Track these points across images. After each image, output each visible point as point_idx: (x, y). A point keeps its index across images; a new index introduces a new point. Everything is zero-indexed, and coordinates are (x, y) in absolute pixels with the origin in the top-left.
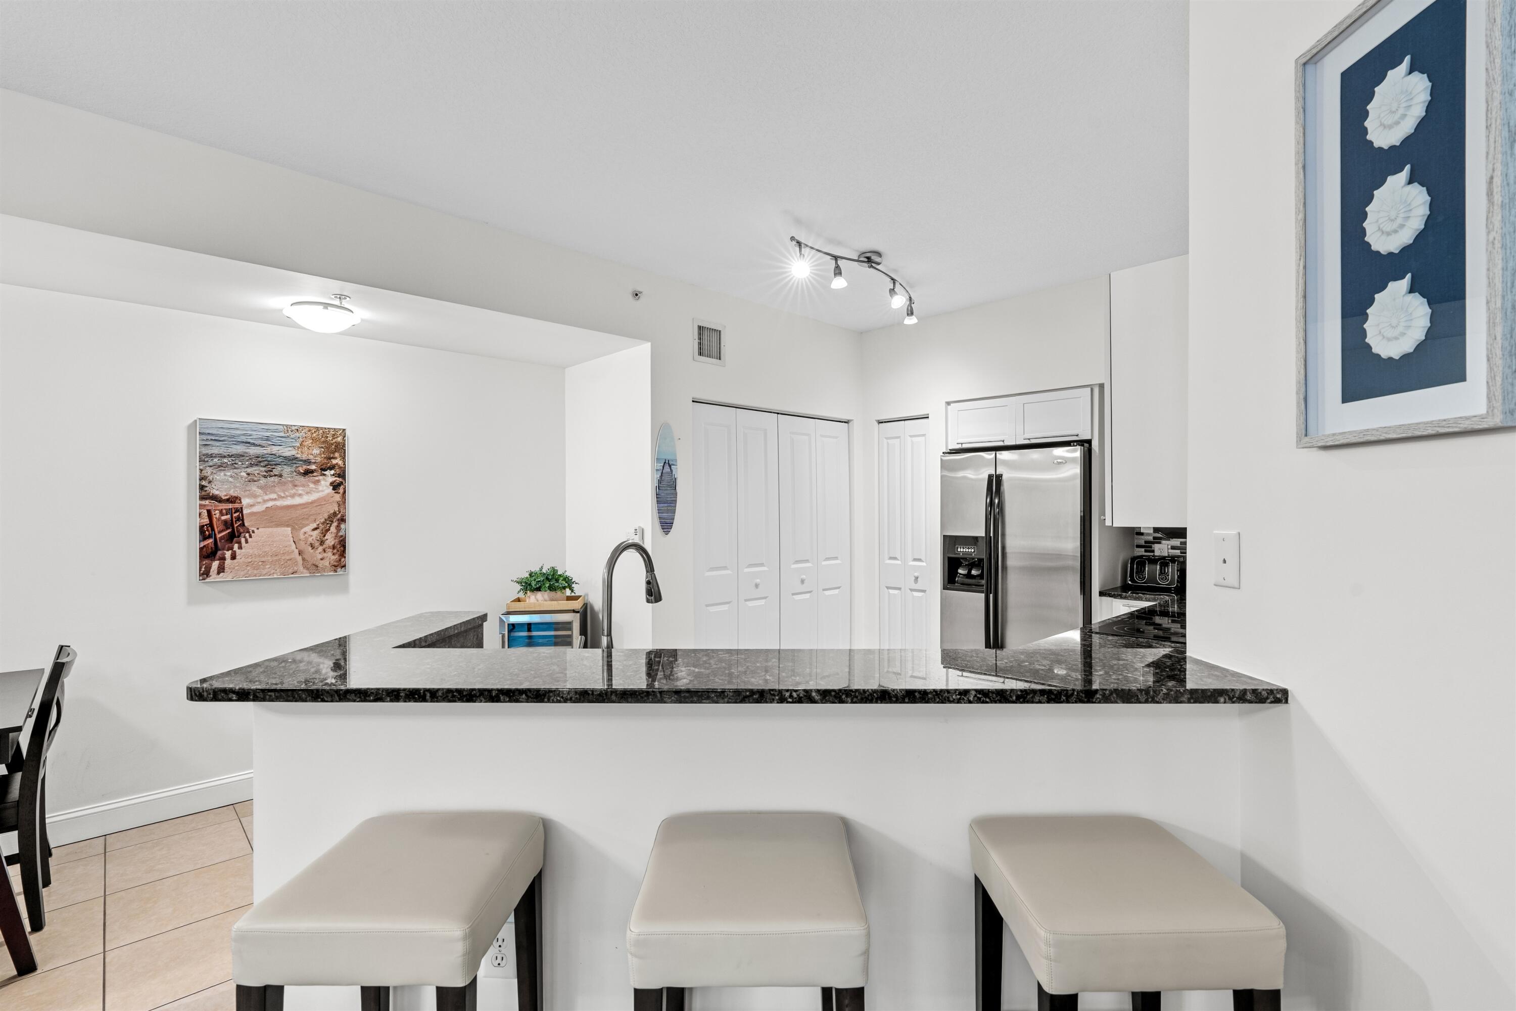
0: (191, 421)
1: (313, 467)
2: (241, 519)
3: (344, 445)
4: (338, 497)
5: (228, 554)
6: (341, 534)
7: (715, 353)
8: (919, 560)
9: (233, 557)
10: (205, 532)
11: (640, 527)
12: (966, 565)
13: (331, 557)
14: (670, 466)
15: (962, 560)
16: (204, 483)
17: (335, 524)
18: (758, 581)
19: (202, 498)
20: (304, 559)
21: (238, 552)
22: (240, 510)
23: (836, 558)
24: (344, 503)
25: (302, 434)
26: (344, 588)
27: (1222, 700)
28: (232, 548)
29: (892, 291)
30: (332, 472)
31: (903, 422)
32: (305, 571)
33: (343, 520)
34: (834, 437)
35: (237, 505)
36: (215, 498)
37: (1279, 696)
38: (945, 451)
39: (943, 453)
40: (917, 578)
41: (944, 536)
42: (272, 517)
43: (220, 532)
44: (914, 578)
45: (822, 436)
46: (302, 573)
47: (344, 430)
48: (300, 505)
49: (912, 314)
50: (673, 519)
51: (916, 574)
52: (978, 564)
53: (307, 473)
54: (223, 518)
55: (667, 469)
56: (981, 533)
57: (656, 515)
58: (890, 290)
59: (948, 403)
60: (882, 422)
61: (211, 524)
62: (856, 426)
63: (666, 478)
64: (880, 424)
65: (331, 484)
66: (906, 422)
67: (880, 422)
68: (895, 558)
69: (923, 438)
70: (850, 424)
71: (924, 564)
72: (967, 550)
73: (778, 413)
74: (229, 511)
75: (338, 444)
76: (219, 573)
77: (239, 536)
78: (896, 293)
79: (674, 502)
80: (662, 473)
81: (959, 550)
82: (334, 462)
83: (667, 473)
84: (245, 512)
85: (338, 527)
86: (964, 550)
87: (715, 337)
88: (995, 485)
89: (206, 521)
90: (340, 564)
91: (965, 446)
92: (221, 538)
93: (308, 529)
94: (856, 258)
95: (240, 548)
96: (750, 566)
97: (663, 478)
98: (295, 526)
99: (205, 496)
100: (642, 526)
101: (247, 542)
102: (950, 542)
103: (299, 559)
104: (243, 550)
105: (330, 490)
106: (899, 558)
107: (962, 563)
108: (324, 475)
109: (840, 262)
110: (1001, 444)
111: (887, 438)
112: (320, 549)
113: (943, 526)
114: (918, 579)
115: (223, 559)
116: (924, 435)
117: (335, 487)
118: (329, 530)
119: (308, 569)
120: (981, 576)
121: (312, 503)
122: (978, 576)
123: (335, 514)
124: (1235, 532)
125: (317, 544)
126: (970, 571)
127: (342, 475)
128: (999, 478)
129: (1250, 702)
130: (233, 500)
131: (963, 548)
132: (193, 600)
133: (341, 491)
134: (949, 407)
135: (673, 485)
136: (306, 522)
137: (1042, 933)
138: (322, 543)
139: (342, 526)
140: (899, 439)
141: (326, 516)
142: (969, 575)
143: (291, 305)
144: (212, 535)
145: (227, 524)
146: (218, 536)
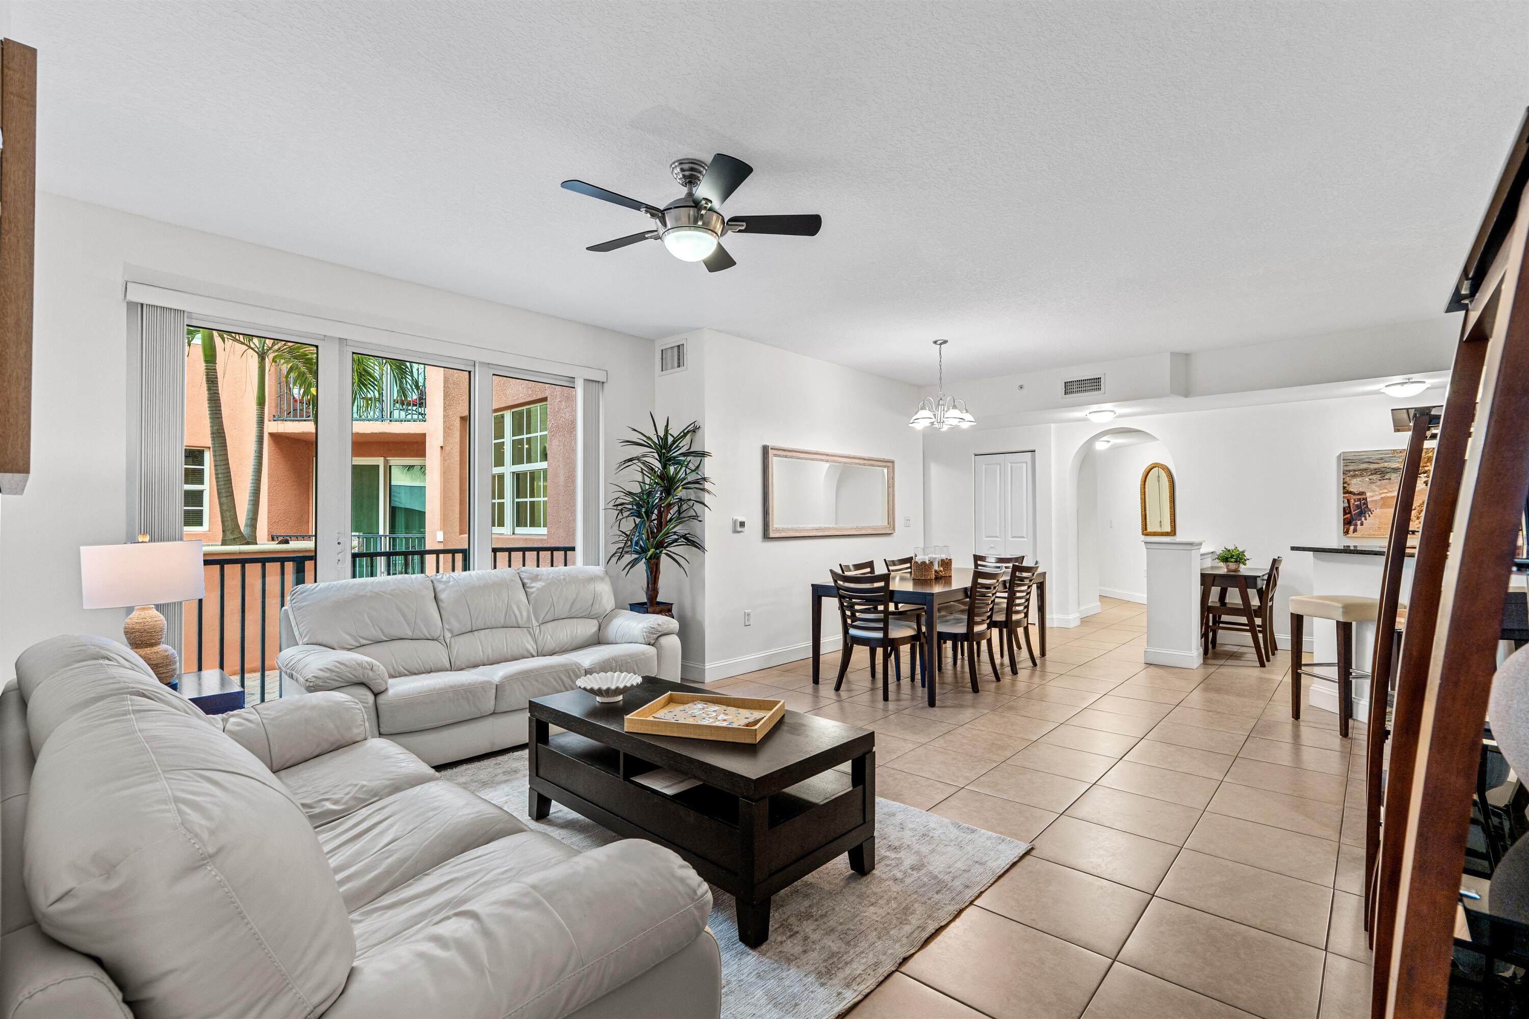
0: (1338, 454)
2: (1366, 504)
5: (1359, 523)
9: (1362, 524)
10: (1346, 511)
16: (1345, 485)
19: (1344, 493)
21: (1364, 521)
22: (1366, 499)
25: (1403, 454)
28: (1361, 520)
30: (1425, 475)
35: (1364, 497)
36: (1351, 493)
42: (1386, 503)
43: (1354, 511)
54: (1356, 503)
61: (1349, 507)
65: (1424, 482)
74: (1359, 500)
75: (1429, 457)
76: (1354, 532)
77: (1365, 513)
82: (1426, 468)
84: (1368, 500)
89: (1347, 505)
92: (1355, 514)
95: (1366, 519)
99: (1346, 492)
101: (1369, 516)
104: (1367, 521)
105: (1424, 486)
108: (1420, 477)
112: (1417, 521)
115: (1356, 525)
117: (1427, 484)
118: (1422, 510)
125: (1415, 518)
130: (1361, 494)
138: (1418, 518)
141: (1421, 502)
143: (1387, 386)
144: (1350, 512)
145: (1358, 507)
146: (1353, 513)
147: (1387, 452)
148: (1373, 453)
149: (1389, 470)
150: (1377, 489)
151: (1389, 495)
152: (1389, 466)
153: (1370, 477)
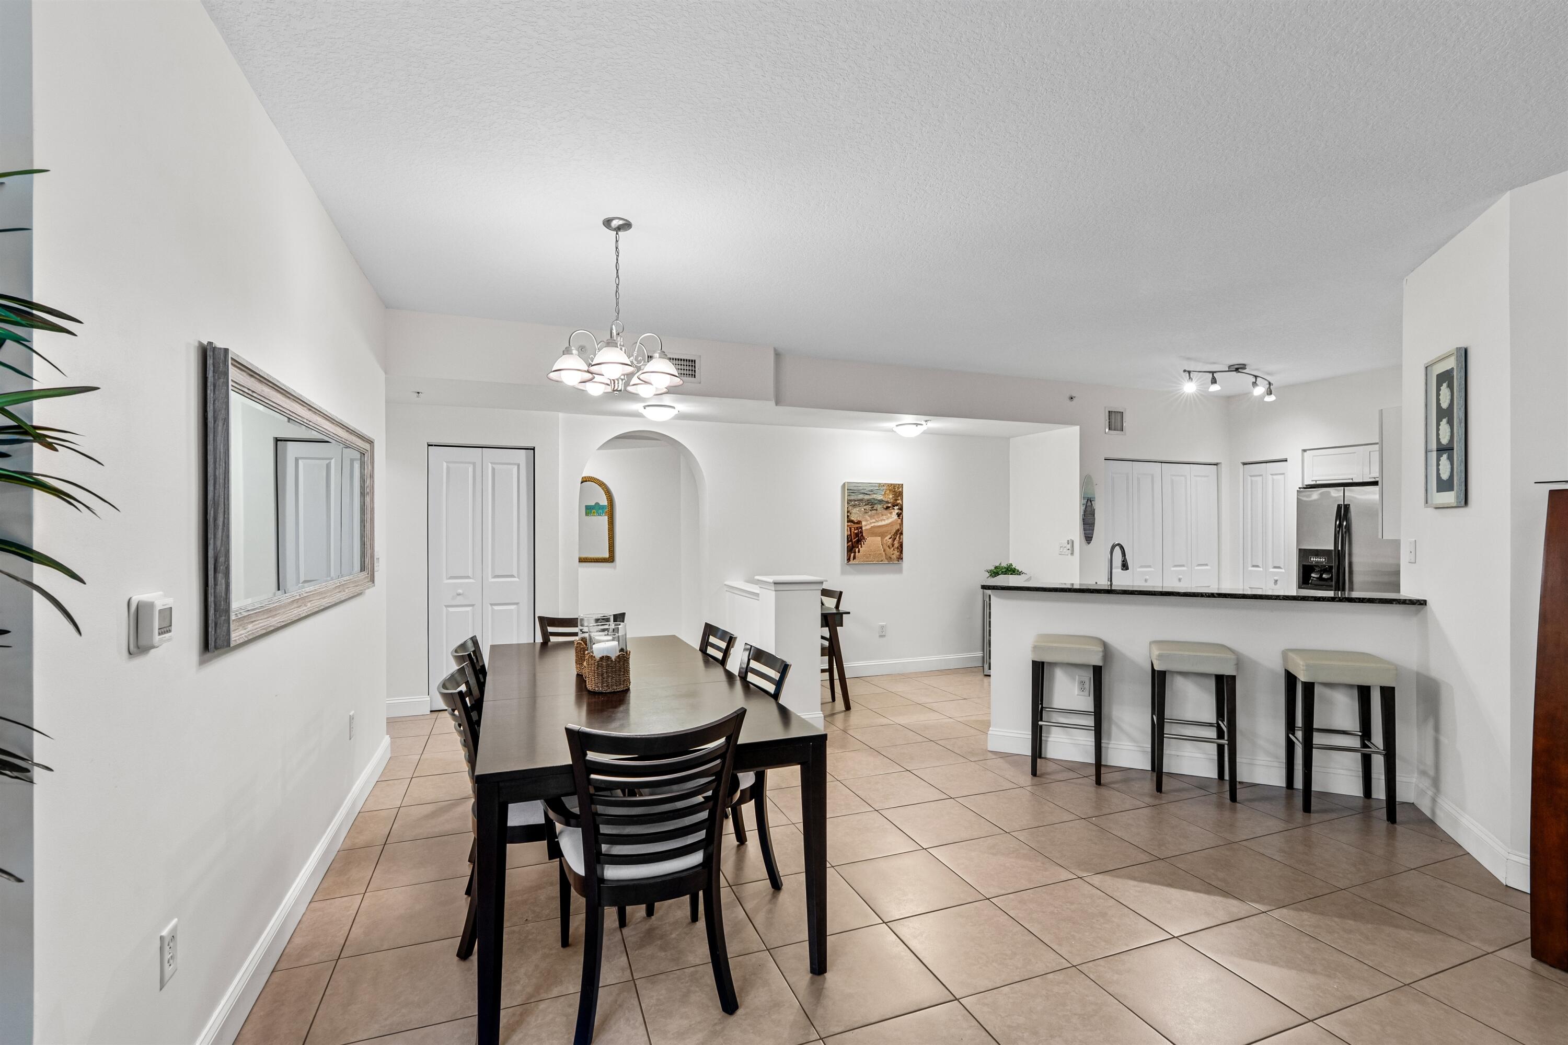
0: (843, 483)
1: (890, 505)
2: (861, 532)
3: (902, 493)
4: (900, 521)
5: (857, 550)
6: (901, 541)
7: (1119, 427)
8: (1279, 567)
9: (859, 552)
10: (849, 539)
11: (1071, 540)
12: (1318, 571)
13: (897, 553)
14: (1091, 502)
15: (1315, 567)
16: (849, 514)
17: (898, 536)
18: (1147, 577)
19: (848, 522)
20: (885, 554)
21: (861, 549)
22: (861, 528)
23: (1206, 565)
24: (902, 524)
25: (885, 488)
26: (900, 571)
27: (1395, 603)
28: (858, 547)
29: (1255, 384)
30: (897, 507)
31: (1265, 464)
32: (886, 560)
33: (902, 534)
34: (1205, 476)
35: (860, 525)
36: (852, 521)
37: (1423, 603)
38: (1301, 486)
39: (1299, 488)
40: (1276, 581)
41: (1299, 549)
42: (874, 532)
43: (854, 539)
44: (1274, 581)
45: (1195, 476)
46: (885, 561)
47: (902, 484)
48: (884, 525)
49: (1271, 394)
50: (1093, 534)
51: (1276, 578)
52: (1329, 570)
53: (888, 508)
54: (855, 532)
55: (1089, 503)
56: (1331, 547)
57: (1083, 532)
58: (1253, 382)
59: (1304, 451)
60: (1247, 464)
61: (851, 535)
62: (1224, 468)
63: (1089, 509)
64: (1245, 466)
65: (897, 514)
66: (1268, 464)
67: (1244, 464)
68: (1257, 566)
69: (1283, 476)
70: (1219, 466)
71: (1283, 570)
72: (1319, 560)
73: (1162, 462)
74: (857, 528)
75: (900, 492)
76: (853, 559)
77: (861, 541)
78: (1257, 385)
79: (1094, 524)
80: (1086, 506)
81: (1312, 559)
82: (898, 502)
83: (1089, 506)
84: (863, 529)
85: (900, 537)
86: (1317, 560)
87: (1119, 416)
88: (1343, 513)
89: (849, 533)
90: (900, 558)
91: (1318, 482)
92: (854, 542)
93: (887, 538)
94: (1227, 369)
95: (861, 547)
96: (1142, 567)
97: (1087, 509)
98: (882, 535)
99: (849, 521)
100: (1073, 539)
101: (864, 544)
102: (1303, 554)
103: (884, 553)
104: (863, 548)
105: (896, 517)
106: (1261, 566)
107: (1315, 569)
108: (894, 509)
109: (1215, 375)
110: (1351, 481)
111: (1251, 476)
112: (892, 549)
113: (1299, 541)
114: (1278, 582)
115: (855, 553)
116: (1283, 474)
117: (899, 515)
118: (896, 539)
119: (887, 559)
120: (1331, 579)
121: (889, 524)
122: (1328, 579)
123: (898, 530)
124: (1414, 540)
125: (891, 546)
126: (1321, 575)
127: (901, 509)
128: (1347, 507)
129: (1408, 604)
130: (859, 522)
131: (1316, 558)
132: (843, 572)
133: (901, 517)
134: (1305, 453)
135: (1093, 514)
136: (887, 534)
137: (1301, 663)
138: (893, 546)
139: (901, 537)
140: (1261, 477)
141: (895, 531)
142: (1320, 578)
143: (897, 426)
144: (851, 541)
145: (857, 535)
146: (854, 541)
147: (875, 485)
148: (866, 485)
149: (876, 502)
150: (868, 518)
151: (876, 524)
152: (876, 498)
153: (865, 507)
